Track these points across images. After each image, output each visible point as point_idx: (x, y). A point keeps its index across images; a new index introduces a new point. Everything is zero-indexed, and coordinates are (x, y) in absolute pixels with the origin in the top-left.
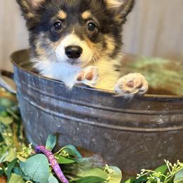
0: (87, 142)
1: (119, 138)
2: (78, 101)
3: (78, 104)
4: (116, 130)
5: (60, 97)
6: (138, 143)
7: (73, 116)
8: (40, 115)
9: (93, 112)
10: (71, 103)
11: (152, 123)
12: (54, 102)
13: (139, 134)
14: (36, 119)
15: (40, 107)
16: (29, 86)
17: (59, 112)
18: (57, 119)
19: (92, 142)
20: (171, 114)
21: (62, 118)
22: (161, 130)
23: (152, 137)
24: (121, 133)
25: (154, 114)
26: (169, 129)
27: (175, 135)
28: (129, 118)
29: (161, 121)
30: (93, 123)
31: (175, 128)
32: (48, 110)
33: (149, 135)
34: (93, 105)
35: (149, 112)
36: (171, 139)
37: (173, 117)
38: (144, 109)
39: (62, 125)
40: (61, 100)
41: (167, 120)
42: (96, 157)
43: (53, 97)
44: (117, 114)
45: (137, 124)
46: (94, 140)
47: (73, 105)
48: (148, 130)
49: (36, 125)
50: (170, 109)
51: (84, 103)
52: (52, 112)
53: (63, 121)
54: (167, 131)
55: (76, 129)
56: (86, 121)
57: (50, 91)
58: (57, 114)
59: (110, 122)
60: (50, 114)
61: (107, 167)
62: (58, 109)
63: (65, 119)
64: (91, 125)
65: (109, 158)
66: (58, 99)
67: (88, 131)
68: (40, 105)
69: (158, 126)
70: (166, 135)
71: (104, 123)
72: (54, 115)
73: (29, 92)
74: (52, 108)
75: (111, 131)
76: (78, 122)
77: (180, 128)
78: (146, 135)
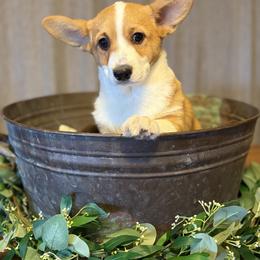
0: (110, 199)
1: (147, 188)
2: (94, 153)
3: (95, 156)
4: (141, 178)
5: (73, 151)
6: (169, 190)
7: (91, 171)
8: (50, 177)
9: (113, 162)
10: (87, 155)
11: (180, 164)
12: (66, 159)
13: (168, 180)
14: (45, 183)
15: (49, 168)
16: (33, 144)
17: (74, 169)
18: (72, 178)
19: (116, 198)
20: (199, 151)
21: (77, 175)
22: (191, 171)
23: (183, 181)
24: (148, 181)
25: (180, 154)
26: (200, 168)
27: (207, 175)
28: (154, 162)
29: (189, 161)
30: (114, 175)
31: (207, 167)
32: (59, 170)
33: (179, 179)
35: (174, 152)
36: (204, 180)
37: (202, 155)
38: (169, 150)
39: (78, 184)
40: (75, 155)
41: (196, 158)
42: (123, 216)
43: (64, 153)
44: (141, 159)
45: (163, 168)
46: (118, 195)
47: (89, 158)
48: (176, 173)
49: (46, 191)
50: (197, 146)
51: (102, 153)
52: (65, 171)
53: (79, 179)
54: (198, 172)
55: (96, 186)
56: (106, 174)
57: (59, 146)
58: (71, 172)
60: (62, 173)
61: (138, 225)
62: (72, 166)
63: (81, 176)
64: (113, 178)
65: (138, 214)
66: (70, 154)
67: (111, 186)
68: (48, 165)
69: (187, 167)
70: (198, 176)
71: (127, 172)
72: (67, 174)
73: (34, 152)
74: (64, 165)
75: (137, 181)
76: (97, 177)
77: (212, 166)
78: (175, 179)
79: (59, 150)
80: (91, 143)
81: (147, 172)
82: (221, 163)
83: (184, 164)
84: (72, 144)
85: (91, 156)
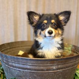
0: (28, 78)
7: (21, 69)
8: (10, 70)
9: (28, 67)
11: (51, 69)
12: (14, 64)
13: (47, 74)
14: (9, 71)
15: (9, 67)
16: (4, 59)
17: (16, 68)
18: (16, 71)
20: (58, 65)
21: (17, 70)
22: (55, 71)
24: (40, 74)
25: (51, 66)
26: (59, 70)
28: (42, 68)
29: (54, 68)
30: (29, 71)
31: (61, 70)
32: (12, 68)
33: (51, 74)
34: (28, 64)
35: (49, 65)
36: (60, 74)
38: (47, 64)
39: (18, 73)
40: (16, 63)
41: (57, 67)
43: (13, 63)
44: (38, 67)
45: (45, 70)
46: (30, 77)
47: (21, 65)
48: (50, 72)
49: (9, 74)
50: (57, 63)
53: (18, 71)
55: (23, 74)
56: (26, 71)
57: (12, 60)
58: (15, 69)
59: (35, 70)
60: (13, 69)
62: (16, 67)
64: (29, 72)
66: (15, 63)
67: (28, 74)
69: (54, 70)
70: (58, 73)
71: (33, 70)
73: (5, 61)
74: (13, 67)
75: (36, 73)
76: (24, 71)
77: (63, 70)
78: (49, 74)
79: (11, 61)
80: (21, 60)
81: (40, 71)
82: (67, 69)
83: (53, 69)
84: (16, 60)
85: (21, 64)
